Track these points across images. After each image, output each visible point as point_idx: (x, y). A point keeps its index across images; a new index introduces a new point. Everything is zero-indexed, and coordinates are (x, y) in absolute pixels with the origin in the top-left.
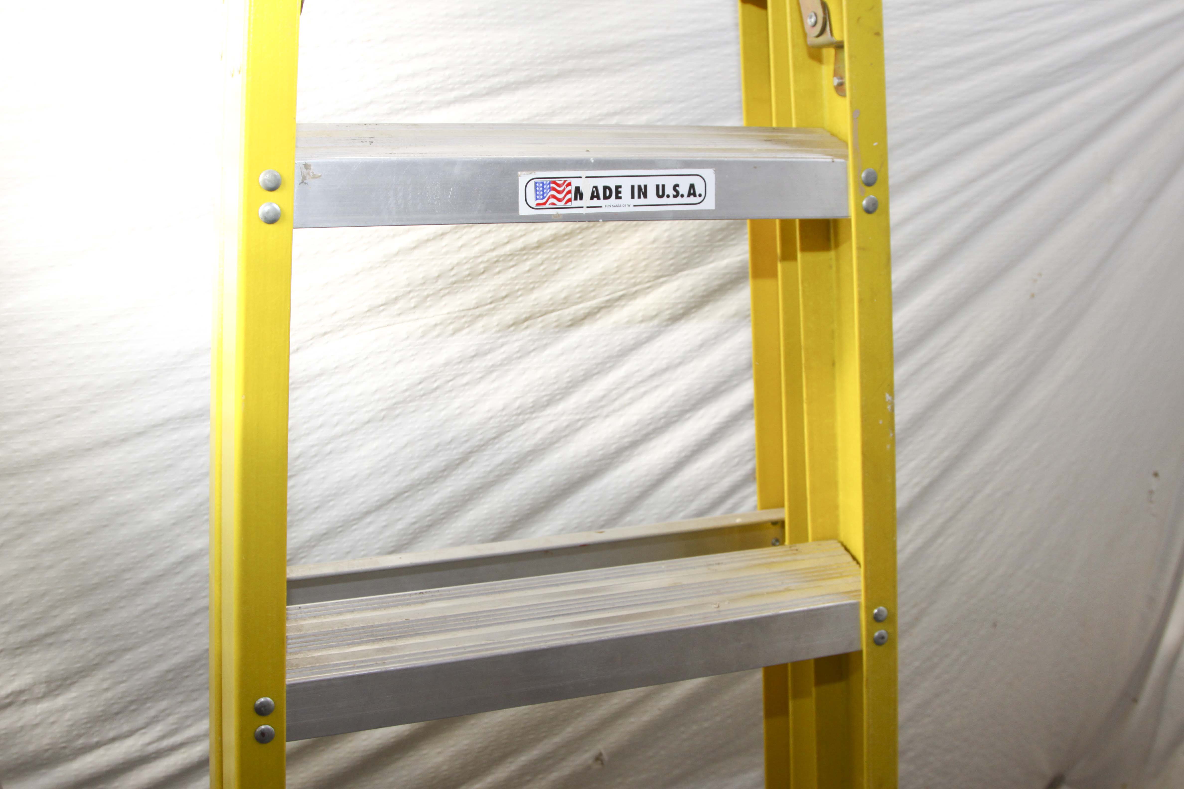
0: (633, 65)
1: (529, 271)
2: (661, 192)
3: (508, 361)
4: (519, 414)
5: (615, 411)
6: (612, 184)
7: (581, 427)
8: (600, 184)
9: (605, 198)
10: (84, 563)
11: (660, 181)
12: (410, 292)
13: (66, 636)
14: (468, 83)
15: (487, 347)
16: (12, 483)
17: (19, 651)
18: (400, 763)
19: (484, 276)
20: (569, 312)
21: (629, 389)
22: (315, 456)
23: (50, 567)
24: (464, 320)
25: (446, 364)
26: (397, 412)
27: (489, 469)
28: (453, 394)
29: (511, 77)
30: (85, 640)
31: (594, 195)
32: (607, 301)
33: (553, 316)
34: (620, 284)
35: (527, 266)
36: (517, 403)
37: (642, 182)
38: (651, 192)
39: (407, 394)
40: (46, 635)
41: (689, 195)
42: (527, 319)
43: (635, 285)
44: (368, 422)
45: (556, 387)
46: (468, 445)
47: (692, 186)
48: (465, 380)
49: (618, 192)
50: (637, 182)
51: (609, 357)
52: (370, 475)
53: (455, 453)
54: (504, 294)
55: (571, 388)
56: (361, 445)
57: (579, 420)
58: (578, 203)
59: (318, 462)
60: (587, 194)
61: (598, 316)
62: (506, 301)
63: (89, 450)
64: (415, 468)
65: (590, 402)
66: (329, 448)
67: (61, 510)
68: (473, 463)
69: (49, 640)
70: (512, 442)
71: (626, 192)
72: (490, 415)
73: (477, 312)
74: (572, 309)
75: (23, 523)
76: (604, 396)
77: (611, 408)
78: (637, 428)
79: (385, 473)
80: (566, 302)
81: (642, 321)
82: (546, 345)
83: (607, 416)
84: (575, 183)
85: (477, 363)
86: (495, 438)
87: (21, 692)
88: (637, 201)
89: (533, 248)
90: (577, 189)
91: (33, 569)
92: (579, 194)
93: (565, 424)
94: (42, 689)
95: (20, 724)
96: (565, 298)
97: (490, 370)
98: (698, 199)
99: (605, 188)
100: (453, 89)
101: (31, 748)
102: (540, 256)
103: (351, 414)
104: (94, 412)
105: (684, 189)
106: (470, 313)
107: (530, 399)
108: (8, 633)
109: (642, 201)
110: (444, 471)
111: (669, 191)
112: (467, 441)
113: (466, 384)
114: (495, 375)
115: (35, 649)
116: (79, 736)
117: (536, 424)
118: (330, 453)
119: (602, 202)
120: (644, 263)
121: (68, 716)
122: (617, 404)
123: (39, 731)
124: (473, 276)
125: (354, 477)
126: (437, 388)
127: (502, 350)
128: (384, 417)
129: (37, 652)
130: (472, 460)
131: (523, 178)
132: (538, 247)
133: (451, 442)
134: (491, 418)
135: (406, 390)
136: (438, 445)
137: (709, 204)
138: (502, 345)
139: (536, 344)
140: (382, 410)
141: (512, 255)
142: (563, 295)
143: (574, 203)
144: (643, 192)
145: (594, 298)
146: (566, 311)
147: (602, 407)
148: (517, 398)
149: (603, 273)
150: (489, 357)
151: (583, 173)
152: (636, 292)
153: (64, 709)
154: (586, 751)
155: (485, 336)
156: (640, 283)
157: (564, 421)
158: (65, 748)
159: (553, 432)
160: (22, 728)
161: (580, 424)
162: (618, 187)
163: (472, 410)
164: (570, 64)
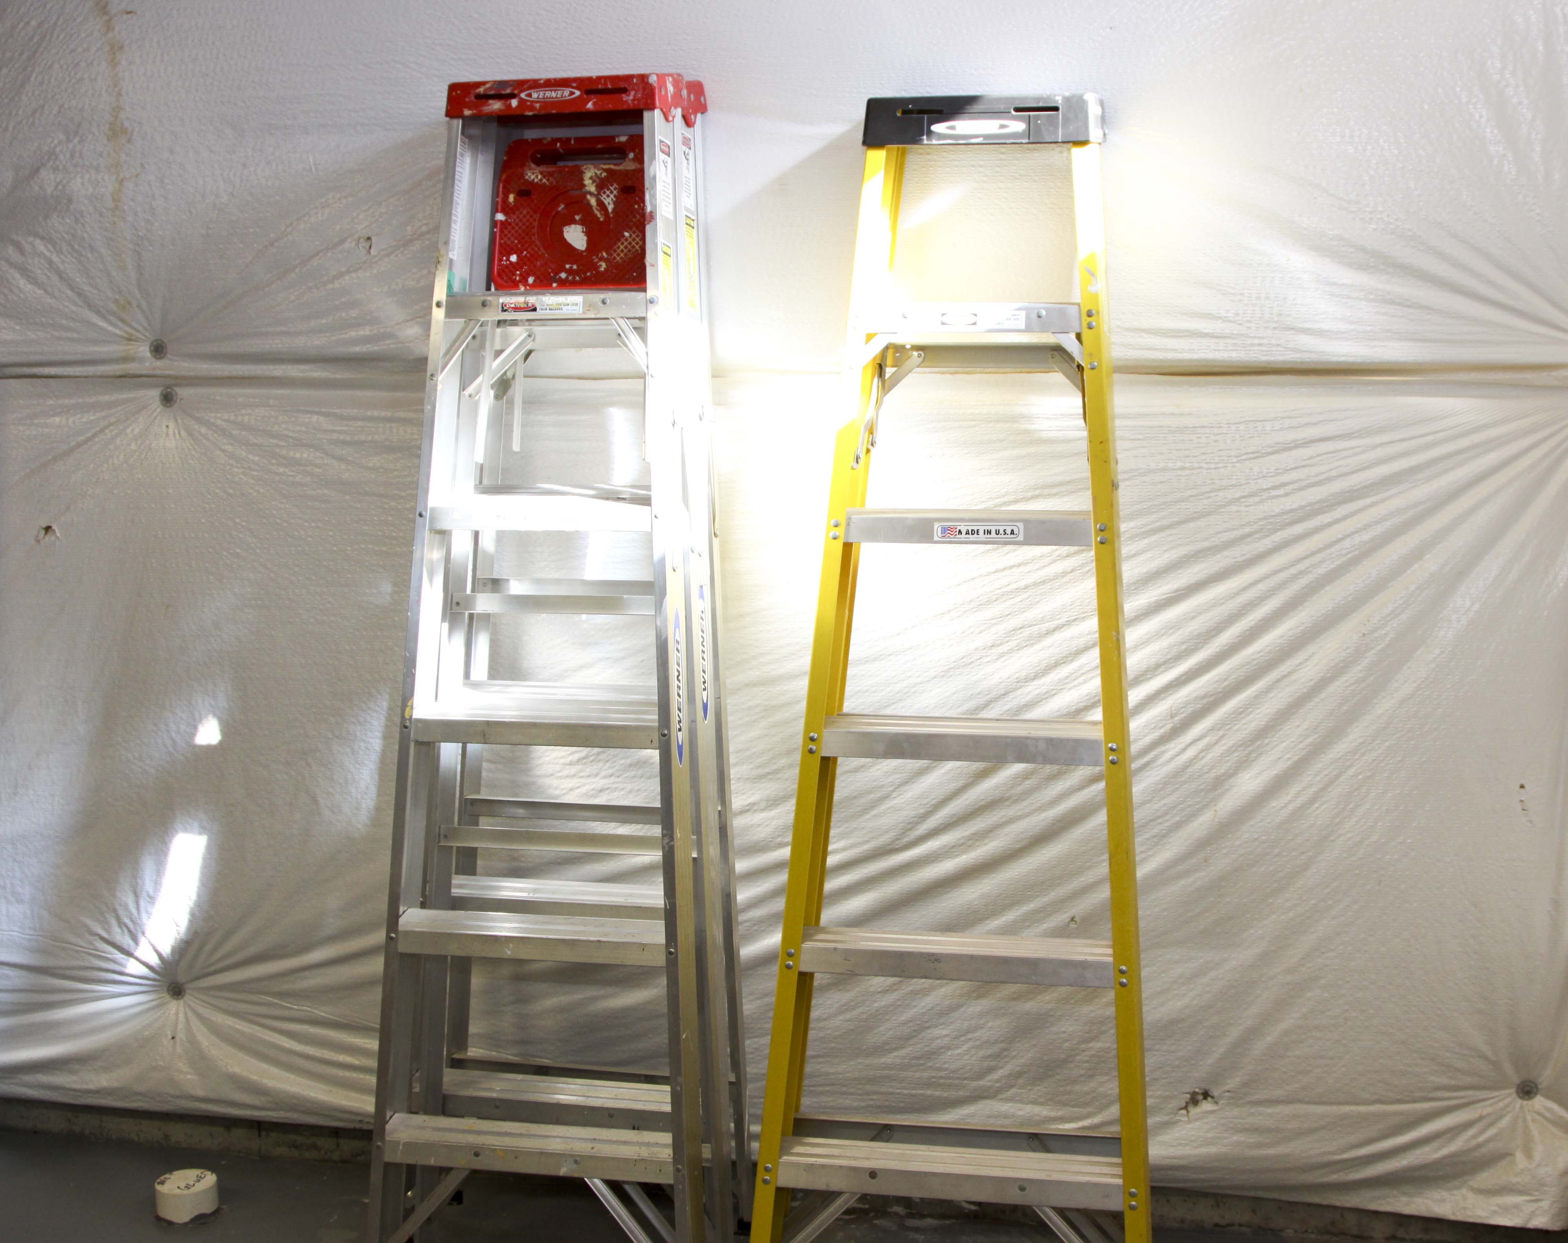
0: (1072, 492)
1: (1021, 601)
2: (997, 532)
3: (1011, 651)
4: (1018, 682)
5: (1075, 686)
6: (975, 528)
7: (1054, 694)
8: (970, 529)
9: (972, 534)
10: (791, 736)
11: (997, 528)
12: (956, 608)
13: (779, 776)
14: (983, 502)
15: (999, 642)
16: (762, 689)
17: (756, 780)
18: (949, 895)
19: (996, 603)
20: (1045, 627)
21: (1083, 674)
22: (906, 693)
23: (774, 735)
24: (985, 626)
25: (976, 649)
26: (951, 673)
27: (1001, 712)
28: (981, 667)
29: (1006, 499)
30: (787, 779)
31: (967, 533)
32: (1068, 621)
33: (1035, 628)
34: (1074, 612)
35: (1019, 599)
36: (1016, 676)
37: (989, 528)
38: (993, 532)
39: (955, 664)
40: (769, 773)
41: (1011, 534)
42: (1021, 628)
43: (1083, 613)
44: (935, 677)
45: (1039, 668)
46: (989, 696)
47: (1012, 530)
48: (987, 659)
49: (978, 532)
50: (986, 528)
51: (1069, 654)
52: (935, 707)
53: (982, 700)
54: (1007, 613)
55: (1048, 669)
56: (931, 690)
57: (1053, 690)
58: (960, 536)
59: (909, 696)
60: (964, 532)
61: (1063, 630)
62: (1009, 617)
63: (798, 676)
64: (959, 707)
65: (1059, 679)
66: (914, 689)
67: (782, 706)
68: (992, 708)
69: (770, 777)
70: (1014, 698)
71: (981, 532)
72: (1001, 681)
73: (993, 622)
74: (1047, 625)
75: (765, 710)
76: (1067, 677)
77: (1072, 685)
78: (1088, 697)
79: (943, 707)
80: (1043, 620)
81: (1088, 634)
82: (1033, 644)
83: (1070, 689)
84: (959, 528)
85: (994, 650)
86: (1004, 695)
87: (754, 804)
88: (986, 536)
89: (1023, 589)
90: (960, 531)
91: (766, 735)
92: (960, 532)
93: (1045, 691)
94: (763, 804)
95: (751, 823)
96: (1042, 618)
97: (1002, 655)
98: (1015, 536)
99: (972, 530)
100: (976, 505)
101: (755, 838)
102: (1027, 594)
103: (926, 672)
104: (802, 657)
105: (1009, 531)
106: (989, 622)
107: (1023, 674)
108: (752, 769)
109: (989, 536)
110: (975, 710)
111: (1002, 532)
112: (987, 694)
113: (988, 662)
114: (1004, 658)
115: (763, 781)
116: (779, 836)
117: (1028, 689)
118: (915, 692)
119: (970, 536)
120: (1088, 601)
121: (775, 822)
122: (1076, 682)
123: (760, 829)
124: (989, 602)
125: (926, 707)
126: (972, 662)
127: (1009, 644)
128: (943, 676)
129: (763, 783)
130: (991, 706)
131: (936, 525)
132: (1026, 588)
133: (979, 694)
134: (1001, 683)
135: (955, 662)
136: (972, 695)
137: (1021, 538)
138: (1008, 642)
139: (1027, 643)
140: (942, 671)
141: (1011, 592)
142: (1040, 616)
143: (958, 536)
144: (989, 532)
145: (1059, 619)
146: (1043, 625)
147: (1068, 683)
148: (1016, 672)
149: (1063, 605)
150: (1000, 647)
151: (963, 524)
152: (1084, 617)
153: (773, 818)
154: (1066, 912)
155: (997, 636)
156: (1086, 612)
157: (1044, 689)
158: (771, 841)
159: (1038, 695)
160: (752, 825)
161: (1054, 692)
162: (978, 530)
163: (991, 677)
164: (1037, 492)
